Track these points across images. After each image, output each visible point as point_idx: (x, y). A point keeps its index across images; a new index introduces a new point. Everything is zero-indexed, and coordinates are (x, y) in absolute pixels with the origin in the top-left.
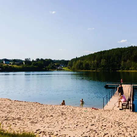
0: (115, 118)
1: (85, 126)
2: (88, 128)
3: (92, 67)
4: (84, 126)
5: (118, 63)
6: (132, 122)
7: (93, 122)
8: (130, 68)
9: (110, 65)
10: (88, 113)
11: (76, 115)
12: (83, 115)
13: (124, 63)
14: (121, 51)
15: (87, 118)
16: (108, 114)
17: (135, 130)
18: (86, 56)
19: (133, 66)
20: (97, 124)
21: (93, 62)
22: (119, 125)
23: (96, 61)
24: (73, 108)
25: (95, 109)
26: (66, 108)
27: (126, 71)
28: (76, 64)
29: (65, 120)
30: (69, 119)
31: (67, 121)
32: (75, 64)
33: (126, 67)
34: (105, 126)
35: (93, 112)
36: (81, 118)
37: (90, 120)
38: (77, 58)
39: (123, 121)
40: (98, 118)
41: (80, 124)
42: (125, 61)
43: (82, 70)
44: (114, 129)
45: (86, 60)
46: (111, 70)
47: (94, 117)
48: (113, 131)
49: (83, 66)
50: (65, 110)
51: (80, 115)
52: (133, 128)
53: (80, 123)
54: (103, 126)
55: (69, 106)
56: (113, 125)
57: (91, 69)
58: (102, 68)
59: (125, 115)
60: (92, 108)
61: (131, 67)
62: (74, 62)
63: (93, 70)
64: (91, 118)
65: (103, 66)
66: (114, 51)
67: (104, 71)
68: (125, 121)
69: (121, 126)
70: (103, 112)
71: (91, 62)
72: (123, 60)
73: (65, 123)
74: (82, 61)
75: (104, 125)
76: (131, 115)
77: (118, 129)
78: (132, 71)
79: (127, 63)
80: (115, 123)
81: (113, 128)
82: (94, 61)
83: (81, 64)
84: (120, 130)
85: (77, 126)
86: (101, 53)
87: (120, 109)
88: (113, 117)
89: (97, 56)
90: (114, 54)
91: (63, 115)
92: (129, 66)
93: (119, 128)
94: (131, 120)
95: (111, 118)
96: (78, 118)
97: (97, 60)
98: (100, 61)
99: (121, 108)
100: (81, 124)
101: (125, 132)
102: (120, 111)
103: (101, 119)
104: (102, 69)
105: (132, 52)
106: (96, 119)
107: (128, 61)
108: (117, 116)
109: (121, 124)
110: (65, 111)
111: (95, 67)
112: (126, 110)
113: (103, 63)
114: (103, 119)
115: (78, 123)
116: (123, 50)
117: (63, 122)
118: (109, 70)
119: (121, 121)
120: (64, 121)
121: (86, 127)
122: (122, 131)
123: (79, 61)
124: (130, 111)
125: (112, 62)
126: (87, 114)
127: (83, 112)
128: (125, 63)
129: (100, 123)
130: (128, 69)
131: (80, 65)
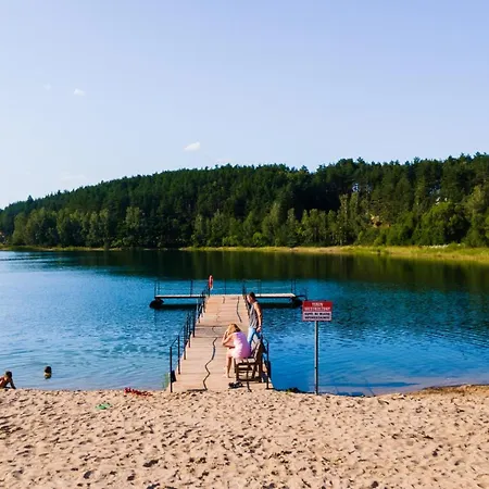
0: (227, 421)
1: (123, 475)
2: (140, 479)
3: (92, 236)
4: (120, 474)
5: (183, 221)
6: (292, 432)
7: (148, 449)
8: (224, 240)
9: (158, 229)
10: (115, 412)
11: (71, 429)
12: (98, 426)
13: (204, 221)
14: (193, 181)
15: (119, 436)
16: (195, 407)
17: (313, 463)
18: (67, 193)
19: (233, 234)
20: (169, 458)
21: (94, 216)
22: (252, 451)
23: (105, 213)
24: (43, 397)
25: (139, 393)
26: (14, 400)
27: (210, 249)
28: (28, 225)
29: (26, 454)
30: (40, 447)
31: (34, 459)
32: (25, 224)
33: (210, 236)
34: (203, 460)
35: (136, 405)
36: (96, 440)
37: (136, 444)
38: (30, 200)
39: (259, 429)
40: (164, 431)
41: (100, 469)
42: (207, 215)
43: (51, 246)
44: (241, 469)
45: (66, 209)
46: (161, 247)
47: (146, 429)
48: (238, 479)
49: (55, 232)
50: (12, 411)
51: (84, 425)
52: (304, 455)
53: (98, 459)
54: (192, 460)
55: (23, 392)
56: (230, 455)
57: (87, 243)
58: (130, 238)
59: (257, 407)
60: (127, 392)
61: (225, 235)
62: (20, 216)
63: (94, 246)
64: (137, 435)
65: (132, 231)
66: (170, 181)
67: (138, 248)
68: (266, 431)
69: (258, 451)
70: (173, 402)
71: (89, 218)
72: (201, 213)
73: (29, 472)
74: (54, 213)
75: (197, 455)
76: (276, 405)
77: (254, 468)
78: (231, 249)
79: (214, 220)
80: (235, 442)
81: (232, 465)
82: (98, 212)
83: (51, 223)
84: (262, 473)
85: (86, 476)
86: (125, 184)
87: (232, 386)
88: (217, 419)
89: (110, 196)
90: (172, 191)
91: (8, 433)
92: (221, 233)
93: (256, 464)
94: (285, 423)
95: (212, 424)
96: (82, 439)
97: (111, 211)
98: (123, 215)
99: (234, 381)
100: (105, 467)
101: (283, 474)
102: (233, 391)
103: (176, 435)
104: (131, 242)
105: (228, 186)
106: (158, 436)
107: (217, 215)
108: (232, 413)
109: (255, 443)
110: (14, 416)
111: (101, 236)
112: (253, 385)
113: (131, 221)
114: (182, 430)
115: (91, 465)
116: (202, 176)
117: (17, 469)
118: (155, 246)
119: (251, 432)
120: (20, 461)
121: (130, 478)
122: (273, 473)
123: (42, 211)
124: (268, 388)
125: (165, 218)
126: (114, 416)
127: (95, 412)
128: (207, 221)
129: (179, 451)
130: (217, 242)
131: (44, 229)
